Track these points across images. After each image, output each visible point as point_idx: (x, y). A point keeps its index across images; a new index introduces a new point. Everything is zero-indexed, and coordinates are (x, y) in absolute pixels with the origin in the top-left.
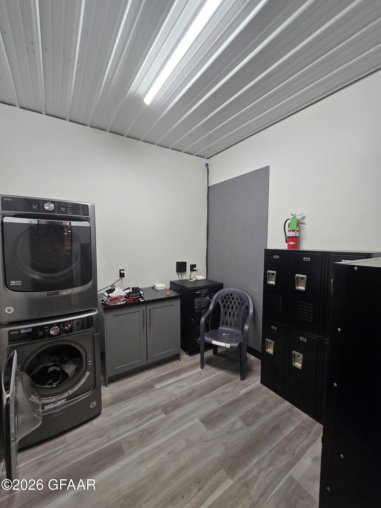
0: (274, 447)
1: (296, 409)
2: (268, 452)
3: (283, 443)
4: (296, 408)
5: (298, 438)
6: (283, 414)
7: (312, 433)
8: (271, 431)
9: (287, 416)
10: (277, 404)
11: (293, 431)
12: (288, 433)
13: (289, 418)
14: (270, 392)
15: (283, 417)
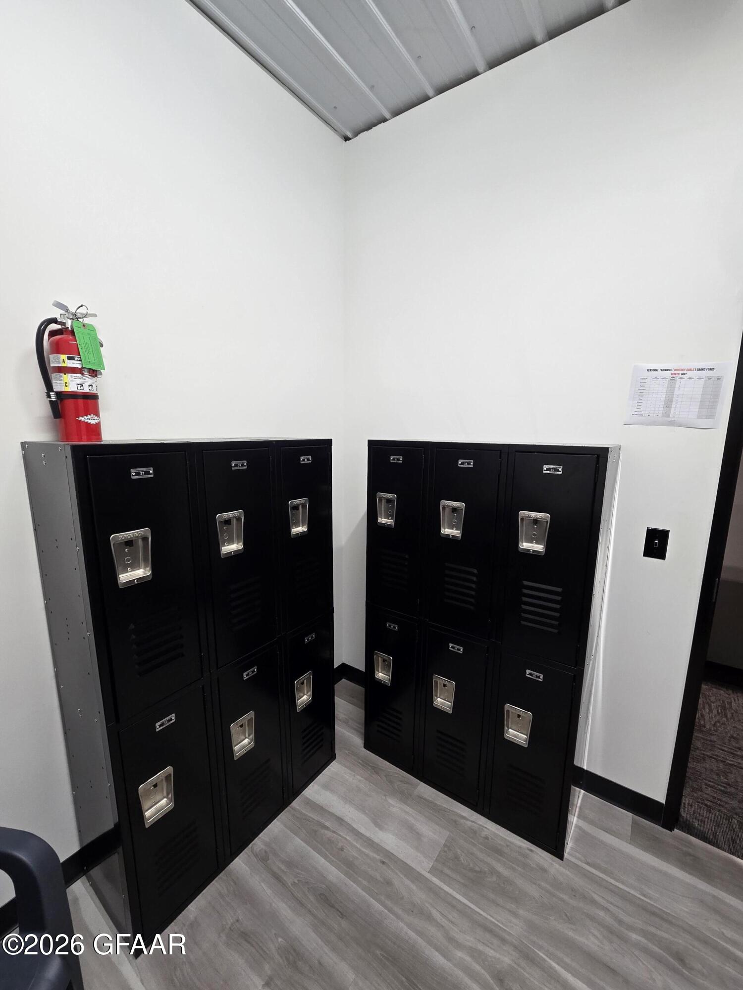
0: (385, 907)
1: (259, 843)
2: (401, 923)
3: (365, 882)
4: (253, 842)
5: (342, 850)
6: (278, 878)
7: (323, 821)
8: (342, 915)
9: (283, 867)
10: (245, 896)
11: (326, 857)
12: (333, 869)
13: (290, 864)
14: (192, 917)
15: (289, 880)
